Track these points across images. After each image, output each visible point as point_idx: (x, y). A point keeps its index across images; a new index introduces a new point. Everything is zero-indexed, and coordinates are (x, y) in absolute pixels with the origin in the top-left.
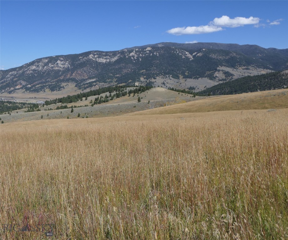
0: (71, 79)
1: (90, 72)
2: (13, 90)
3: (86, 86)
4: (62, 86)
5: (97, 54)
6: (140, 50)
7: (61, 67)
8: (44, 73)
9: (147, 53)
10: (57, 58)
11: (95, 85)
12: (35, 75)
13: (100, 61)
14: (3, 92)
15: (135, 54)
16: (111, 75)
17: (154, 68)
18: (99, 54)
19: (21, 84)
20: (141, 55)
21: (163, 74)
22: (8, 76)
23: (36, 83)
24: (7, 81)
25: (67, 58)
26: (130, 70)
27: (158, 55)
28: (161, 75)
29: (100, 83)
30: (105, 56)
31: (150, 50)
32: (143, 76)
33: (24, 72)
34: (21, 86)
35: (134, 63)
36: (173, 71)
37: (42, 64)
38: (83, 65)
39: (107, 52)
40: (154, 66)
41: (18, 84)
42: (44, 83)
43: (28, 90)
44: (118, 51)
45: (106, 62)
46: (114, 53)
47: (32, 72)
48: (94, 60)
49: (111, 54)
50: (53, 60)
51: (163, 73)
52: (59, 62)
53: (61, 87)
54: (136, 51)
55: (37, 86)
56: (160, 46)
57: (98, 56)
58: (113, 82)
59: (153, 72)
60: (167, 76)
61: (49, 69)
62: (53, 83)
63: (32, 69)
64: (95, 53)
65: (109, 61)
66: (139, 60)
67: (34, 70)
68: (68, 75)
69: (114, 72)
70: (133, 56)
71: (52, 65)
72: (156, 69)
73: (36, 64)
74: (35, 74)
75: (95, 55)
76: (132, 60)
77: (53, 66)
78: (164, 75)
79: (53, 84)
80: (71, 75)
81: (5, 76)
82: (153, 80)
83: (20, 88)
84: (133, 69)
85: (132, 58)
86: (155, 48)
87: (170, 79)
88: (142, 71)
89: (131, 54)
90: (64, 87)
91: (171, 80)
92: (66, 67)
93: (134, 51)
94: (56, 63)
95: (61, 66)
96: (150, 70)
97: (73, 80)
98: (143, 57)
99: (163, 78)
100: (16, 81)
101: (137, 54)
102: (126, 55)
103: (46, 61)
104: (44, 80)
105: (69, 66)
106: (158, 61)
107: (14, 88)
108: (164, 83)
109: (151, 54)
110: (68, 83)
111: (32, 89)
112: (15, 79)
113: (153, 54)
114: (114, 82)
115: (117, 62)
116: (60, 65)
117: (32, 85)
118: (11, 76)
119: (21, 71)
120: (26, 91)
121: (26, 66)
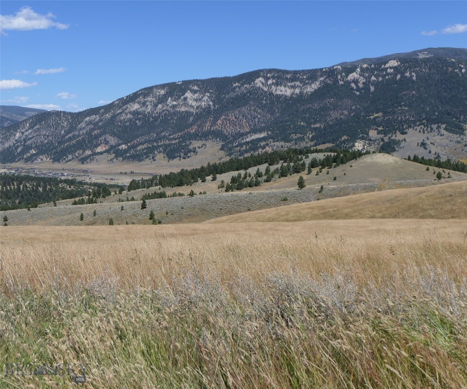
0: (214, 132)
1: (254, 118)
2: (90, 156)
3: (244, 148)
4: (191, 147)
5: (273, 77)
6: (373, 66)
7: (193, 107)
8: (156, 119)
9: (388, 74)
10: (186, 86)
11: (264, 147)
12: (136, 124)
13: (279, 93)
14: (70, 160)
15: (361, 75)
16: (302, 123)
17: (404, 108)
18: (278, 77)
19: (107, 143)
20: (373, 78)
21: (424, 121)
22: (83, 125)
23: (139, 140)
24: (79, 136)
25: (205, 85)
26: (346, 112)
27: (414, 78)
28: (419, 125)
29: (276, 143)
30: (292, 80)
31: (395, 67)
32: (375, 127)
33: (114, 117)
34: (107, 147)
35: (357, 96)
36: (449, 114)
37: (153, 100)
38: (241, 101)
39: (295, 72)
40: (403, 103)
41: (101, 143)
42: (156, 141)
43: (120, 156)
44: (321, 69)
45: (293, 93)
46: (312, 75)
47: (132, 116)
48: (266, 89)
49: (305, 77)
50: (176, 90)
51: (424, 119)
52: (188, 94)
53: (190, 151)
54: (362, 70)
55: (138, 148)
56: (421, 56)
57: (274, 81)
58: (304, 140)
59: (400, 118)
60: (434, 126)
61: (168, 111)
62: (174, 142)
63: (132, 110)
64: (269, 75)
65: (301, 92)
66: (369, 89)
67: (136, 113)
68: (206, 122)
69: (309, 118)
70: (356, 81)
71: (175, 101)
72: (407, 111)
73: (141, 99)
74: (137, 122)
75: (267, 79)
76: (352, 89)
77: (175, 103)
78: (427, 126)
79: (174, 144)
80: (214, 123)
81: (77, 125)
82: (399, 137)
83: (105, 152)
84: (354, 110)
85: (353, 85)
86: (408, 61)
87: (441, 135)
88: (376, 115)
89: (351, 75)
90: (197, 149)
91: (445, 137)
92: (203, 107)
93: (358, 69)
94: (182, 97)
95: (194, 104)
96: (394, 113)
97: (217, 135)
98: (378, 82)
99: (424, 132)
100: (97, 137)
101: (364, 77)
102: (339, 77)
103: (163, 92)
104: (155, 135)
105: (211, 103)
106: (414, 92)
107: (92, 152)
108: (423, 145)
109: (399, 77)
110: (204, 142)
111: (128, 155)
112: (96, 132)
113: (403, 76)
114: (307, 140)
115: (317, 94)
116: (190, 102)
117: (129, 144)
118: (87, 125)
119: (109, 115)
120: (116, 157)
121: (119, 104)
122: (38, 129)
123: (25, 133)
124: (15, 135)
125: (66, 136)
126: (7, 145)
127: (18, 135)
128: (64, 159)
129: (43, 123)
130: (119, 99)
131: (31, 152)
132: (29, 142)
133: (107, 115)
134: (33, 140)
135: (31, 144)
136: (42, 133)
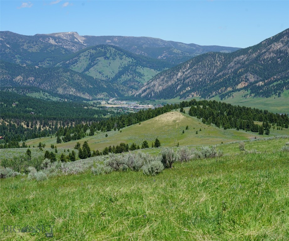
2: (230, 92)
12: (277, 62)
14: (213, 96)
19: (247, 80)
22: (232, 64)
23: (275, 77)
24: (227, 74)
33: (259, 56)
34: (247, 84)
41: (242, 81)
43: (254, 92)
47: (274, 55)
55: (271, 85)
63: (275, 49)
67: (279, 52)
73: (285, 38)
74: (279, 60)
81: (227, 65)
83: (243, 89)
100: (241, 74)
107: (233, 88)
111: (261, 91)
112: (240, 70)
117: (266, 81)
118: (235, 64)
119: (255, 54)
120: (251, 93)
121: (265, 44)
122: (195, 69)
123: (185, 73)
124: (177, 74)
125: (217, 74)
126: (170, 83)
127: (180, 74)
128: (209, 96)
129: (200, 63)
130: (266, 39)
131: (187, 89)
132: (187, 81)
133: (254, 54)
134: (191, 78)
135: (188, 82)
136: (198, 72)
